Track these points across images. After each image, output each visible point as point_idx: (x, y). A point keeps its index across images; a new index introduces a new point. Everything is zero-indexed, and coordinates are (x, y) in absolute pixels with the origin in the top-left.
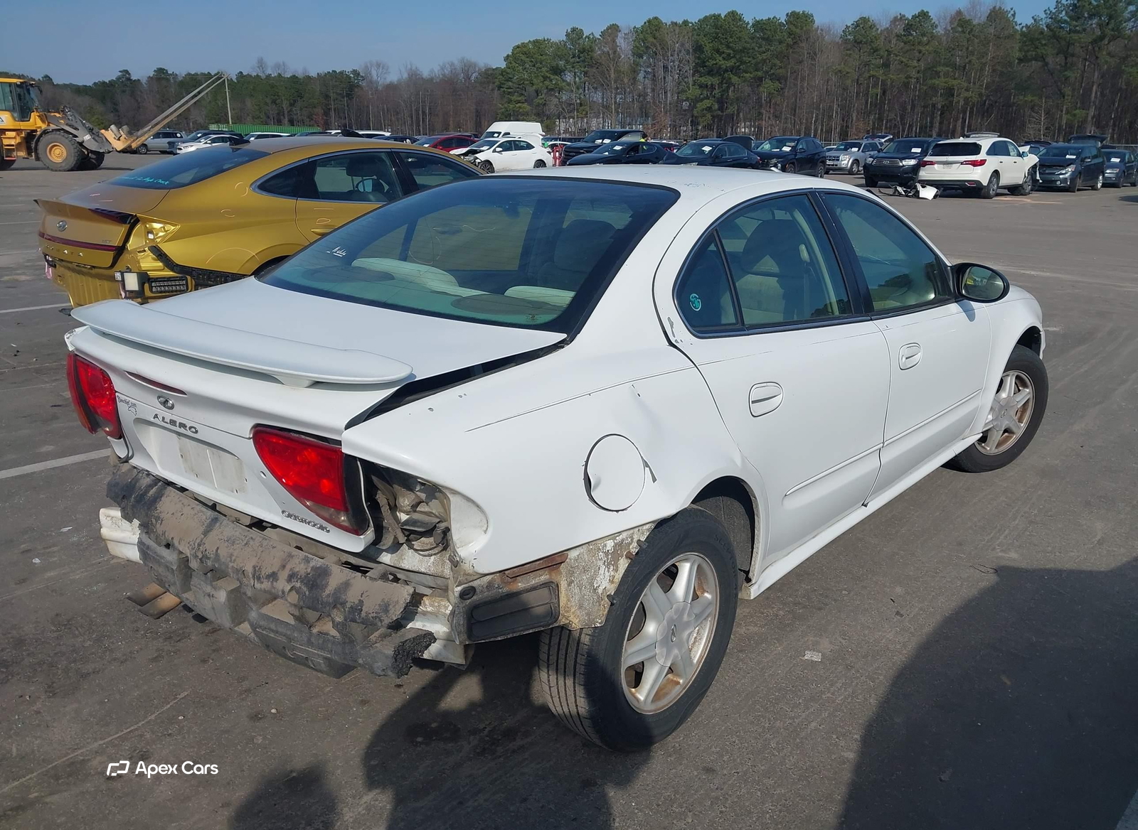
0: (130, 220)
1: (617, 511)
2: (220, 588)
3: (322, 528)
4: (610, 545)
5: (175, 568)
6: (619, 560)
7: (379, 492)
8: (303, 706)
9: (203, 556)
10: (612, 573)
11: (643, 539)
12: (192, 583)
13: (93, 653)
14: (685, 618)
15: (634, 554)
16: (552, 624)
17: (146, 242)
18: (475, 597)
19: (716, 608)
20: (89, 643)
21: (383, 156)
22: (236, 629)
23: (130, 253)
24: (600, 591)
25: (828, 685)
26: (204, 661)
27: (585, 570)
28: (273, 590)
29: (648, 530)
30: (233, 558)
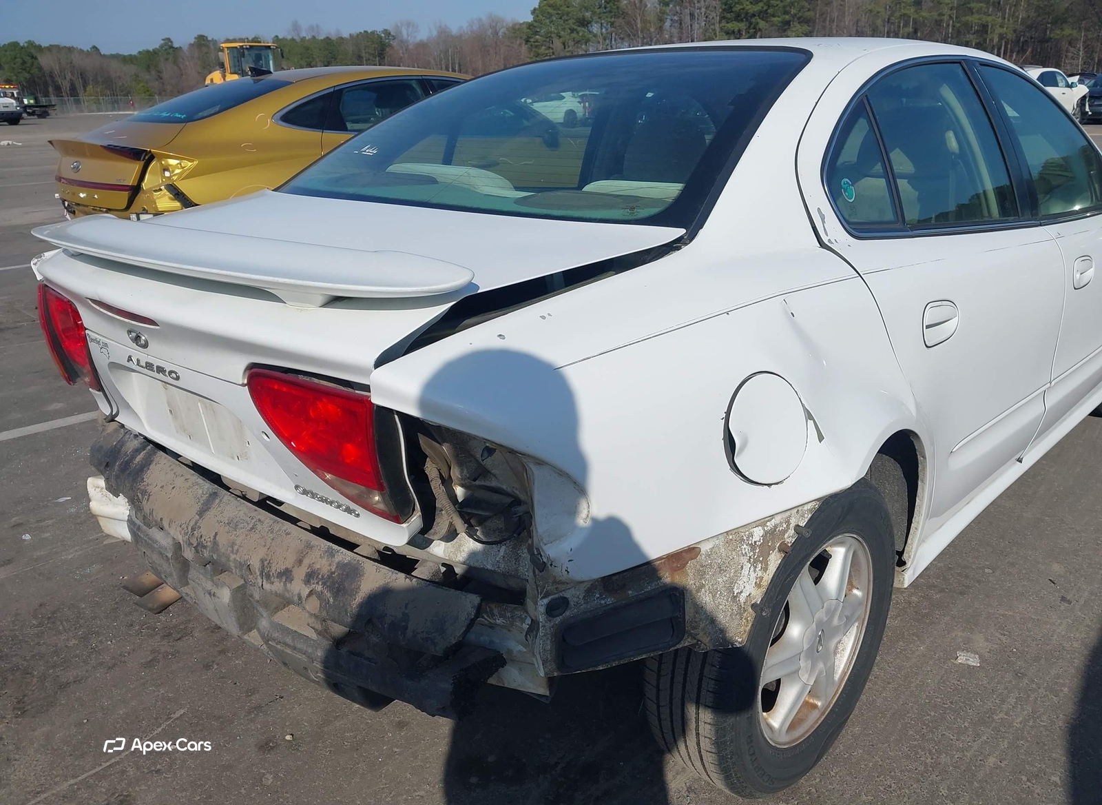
0: (145, 157)
1: (769, 485)
2: (224, 584)
3: (349, 510)
4: (758, 533)
5: (170, 555)
6: (769, 554)
7: (428, 459)
8: (325, 729)
9: (198, 544)
10: (760, 574)
11: (802, 524)
12: (189, 576)
13: (77, 656)
14: (836, 621)
15: (789, 545)
16: (675, 646)
17: (162, 180)
18: (568, 613)
19: (866, 610)
20: (74, 641)
21: (414, 84)
22: (246, 637)
23: (145, 192)
24: (742, 598)
25: (997, 701)
26: (207, 667)
27: (721, 570)
28: (287, 595)
29: (810, 510)
30: (236, 547)
